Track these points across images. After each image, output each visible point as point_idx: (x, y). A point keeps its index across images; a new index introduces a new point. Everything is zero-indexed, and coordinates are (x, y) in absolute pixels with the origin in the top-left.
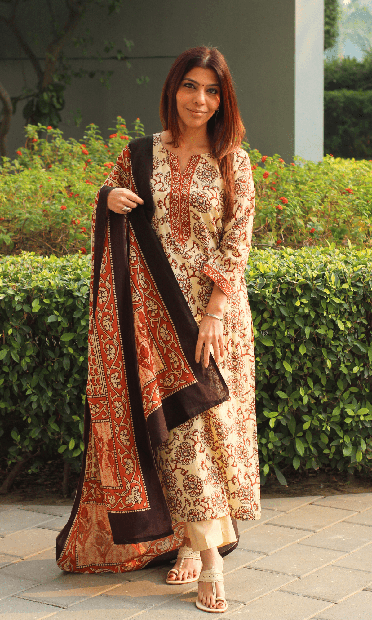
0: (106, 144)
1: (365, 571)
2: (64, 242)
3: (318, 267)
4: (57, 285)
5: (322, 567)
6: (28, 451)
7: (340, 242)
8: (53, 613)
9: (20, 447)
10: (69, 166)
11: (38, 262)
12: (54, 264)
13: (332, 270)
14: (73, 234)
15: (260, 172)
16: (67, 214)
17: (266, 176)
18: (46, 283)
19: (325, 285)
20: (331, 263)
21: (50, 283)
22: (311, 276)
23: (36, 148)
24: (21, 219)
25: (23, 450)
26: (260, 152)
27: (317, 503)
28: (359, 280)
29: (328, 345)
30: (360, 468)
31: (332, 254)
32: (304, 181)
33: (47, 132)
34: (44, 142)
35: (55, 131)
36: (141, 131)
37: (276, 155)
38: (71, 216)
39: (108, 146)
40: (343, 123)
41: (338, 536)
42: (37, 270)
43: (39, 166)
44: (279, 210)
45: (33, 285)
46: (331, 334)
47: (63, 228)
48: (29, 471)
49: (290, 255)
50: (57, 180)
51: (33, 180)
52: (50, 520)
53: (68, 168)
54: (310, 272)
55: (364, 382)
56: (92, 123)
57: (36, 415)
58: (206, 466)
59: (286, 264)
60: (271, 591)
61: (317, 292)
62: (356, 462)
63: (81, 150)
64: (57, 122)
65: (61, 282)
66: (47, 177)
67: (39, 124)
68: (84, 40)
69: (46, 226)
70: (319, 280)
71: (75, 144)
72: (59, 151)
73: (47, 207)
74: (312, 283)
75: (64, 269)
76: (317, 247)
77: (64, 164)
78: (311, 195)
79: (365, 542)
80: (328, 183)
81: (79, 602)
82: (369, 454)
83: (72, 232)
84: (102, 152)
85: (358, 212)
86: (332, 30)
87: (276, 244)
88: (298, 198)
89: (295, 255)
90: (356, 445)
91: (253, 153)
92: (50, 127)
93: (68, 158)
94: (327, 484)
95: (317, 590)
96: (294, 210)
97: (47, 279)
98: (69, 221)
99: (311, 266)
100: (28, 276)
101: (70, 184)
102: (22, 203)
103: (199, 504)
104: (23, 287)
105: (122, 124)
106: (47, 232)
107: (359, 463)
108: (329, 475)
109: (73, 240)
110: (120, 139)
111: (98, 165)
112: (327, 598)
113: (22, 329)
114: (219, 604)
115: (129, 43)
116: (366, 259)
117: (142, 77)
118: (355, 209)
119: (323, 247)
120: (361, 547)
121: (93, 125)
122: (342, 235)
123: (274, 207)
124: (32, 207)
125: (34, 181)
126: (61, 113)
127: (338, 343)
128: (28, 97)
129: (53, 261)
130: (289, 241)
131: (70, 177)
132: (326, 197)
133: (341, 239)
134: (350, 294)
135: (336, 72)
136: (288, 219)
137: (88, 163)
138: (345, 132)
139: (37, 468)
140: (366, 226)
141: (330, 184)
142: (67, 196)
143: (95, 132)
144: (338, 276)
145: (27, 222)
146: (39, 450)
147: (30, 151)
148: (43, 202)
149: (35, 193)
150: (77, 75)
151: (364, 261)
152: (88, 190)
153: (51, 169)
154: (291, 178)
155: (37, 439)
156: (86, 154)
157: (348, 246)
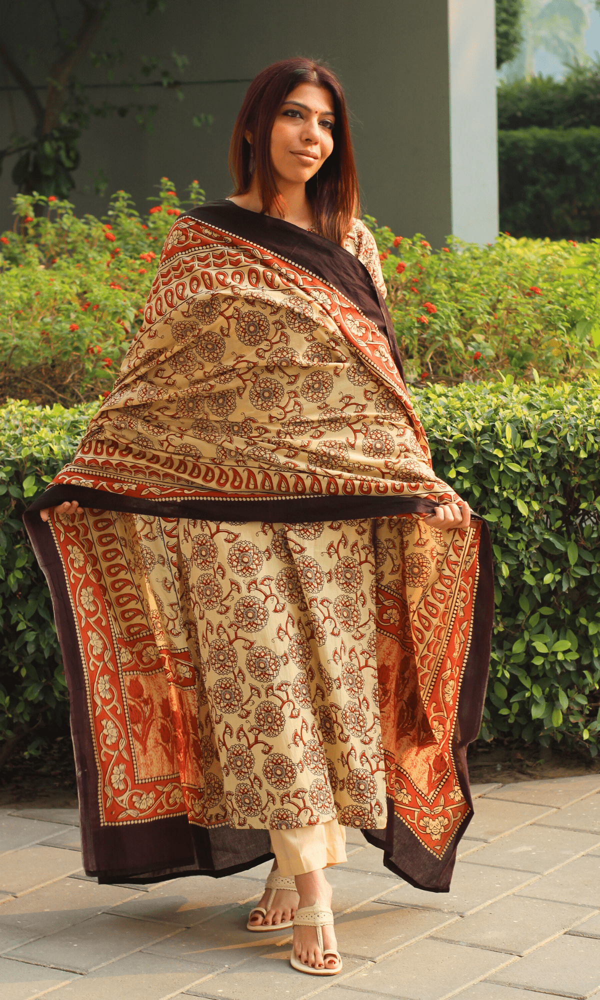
0: (144, 222)
1: (568, 903)
2: (77, 382)
3: (485, 415)
4: (63, 453)
5: (498, 898)
6: (22, 721)
7: (521, 373)
8: (64, 983)
9: (10, 716)
10: (84, 260)
11: (33, 416)
12: (59, 419)
13: (507, 419)
14: (90, 369)
15: (393, 264)
16: (80, 338)
17: (400, 268)
18: (45, 450)
19: (495, 443)
20: (505, 407)
21: (51, 450)
22: (472, 429)
23: (31, 232)
24: (6, 346)
25: (15, 721)
26: (392, 231)
27: (490, 795)
28: (551, 435)
29: (503, 540)
30: (559, 738)
31: (508, 393)
32: (464, 276)
33: (48, 206)
34: (43, 222)
35: (62, 204)
36: (200, 200)
37: (419, 235)
38: (87, 341)
39: (147, 226)
40: (534, 182)
41: (524, 848)
42: (31, 428)
43: (35, 261)
44: (423, 324)
45: (25, 452)
46: (507, 523)
47: (75, 361)
48: (26, 753)
49: (440, 396)
50: (63, 282)
51: (24, 283)
52: (61, 833)
53: (83, 263)
54: (471, 423)
55: (563, 598)
56: (120, 189)
57: (34, 663)
58: (301, 739)
59: (432, 411)
60: (417, 939)
61: (483, 454)
62: (552, 727)
63: (103, 234)
64: (69, 190)
65: (70, 447)
66: (48, 278)
67: (35, 193)
68: (109, 56)
69: (47, 358)
70: (486, 436)
71: (93, 224)
72: (68, 237)
73: (48, 327)
74: (475, 441)
75: (75, 427)
76: (484, 383)
77: (76, 256)
78: (473, 299)
79: (568, 857)
80: (501, 279)
81: (107, 963)
82: (573, 714)
83: (89, 366)
84: (138, 236)
85: (550, 325)
86: (512, 32)
87: (419, 379)
88: (453, 303)
89: (447, 396)
90: (551, 700)
91: (382, 233)
92: (52, 198)
93: (83, 247)
94: (508, 763)
95: (490, 936)
96: (447, 324)
97: (46, 442)
98: (84, 349)
99: (474, 412)
100: (17, 439)
101: (86, 289)
102: (8, 322)
103: (289, 802)
104: (9, 457)
105: (169, 190)
106: (49, 366)
107: (558, 729)
108: (511, 749)
109: (91, 379)
110: (167, 215)
111: (131, 257)
112: (506, 948)
113: (8, 525)
114: (330, 962)
115: (181, 60)
116: (563, 400)
117: (202, 116)
118: (545, 320)
119: (495, 383)
120: (561, 865)
121: (122, 194)
122: (525, 362)
123: (414, 320)
124: (23, 328)
125: (26, 286)
126: (74, 174)
127: (519, 536)
128: (20, 150)
129: (58, 414)
130: (440, 372)
131: (84, 278)
132: (499, 301)
133: (523, 368)
134: (537, 457)
135: (520, 99)
136: (438, 338)
137: (114, 253)
138: (537, 196)
139: (38, 749)
140: (562, 346)
141: (505, 281)
142: (78, 308)
143: (125, 204)
144: (517, 427)
145: (16, 352)
146: (40, 721)
147: (22, 237)
148: (42, 320)
149: (29, 304)
150: (98, 112)
151: (559, 403)
152: (113, 297)
153: (54, 265)
154: (443, 273)
155: (36, 702)
156: (112, 241)
157: (533, 380)
